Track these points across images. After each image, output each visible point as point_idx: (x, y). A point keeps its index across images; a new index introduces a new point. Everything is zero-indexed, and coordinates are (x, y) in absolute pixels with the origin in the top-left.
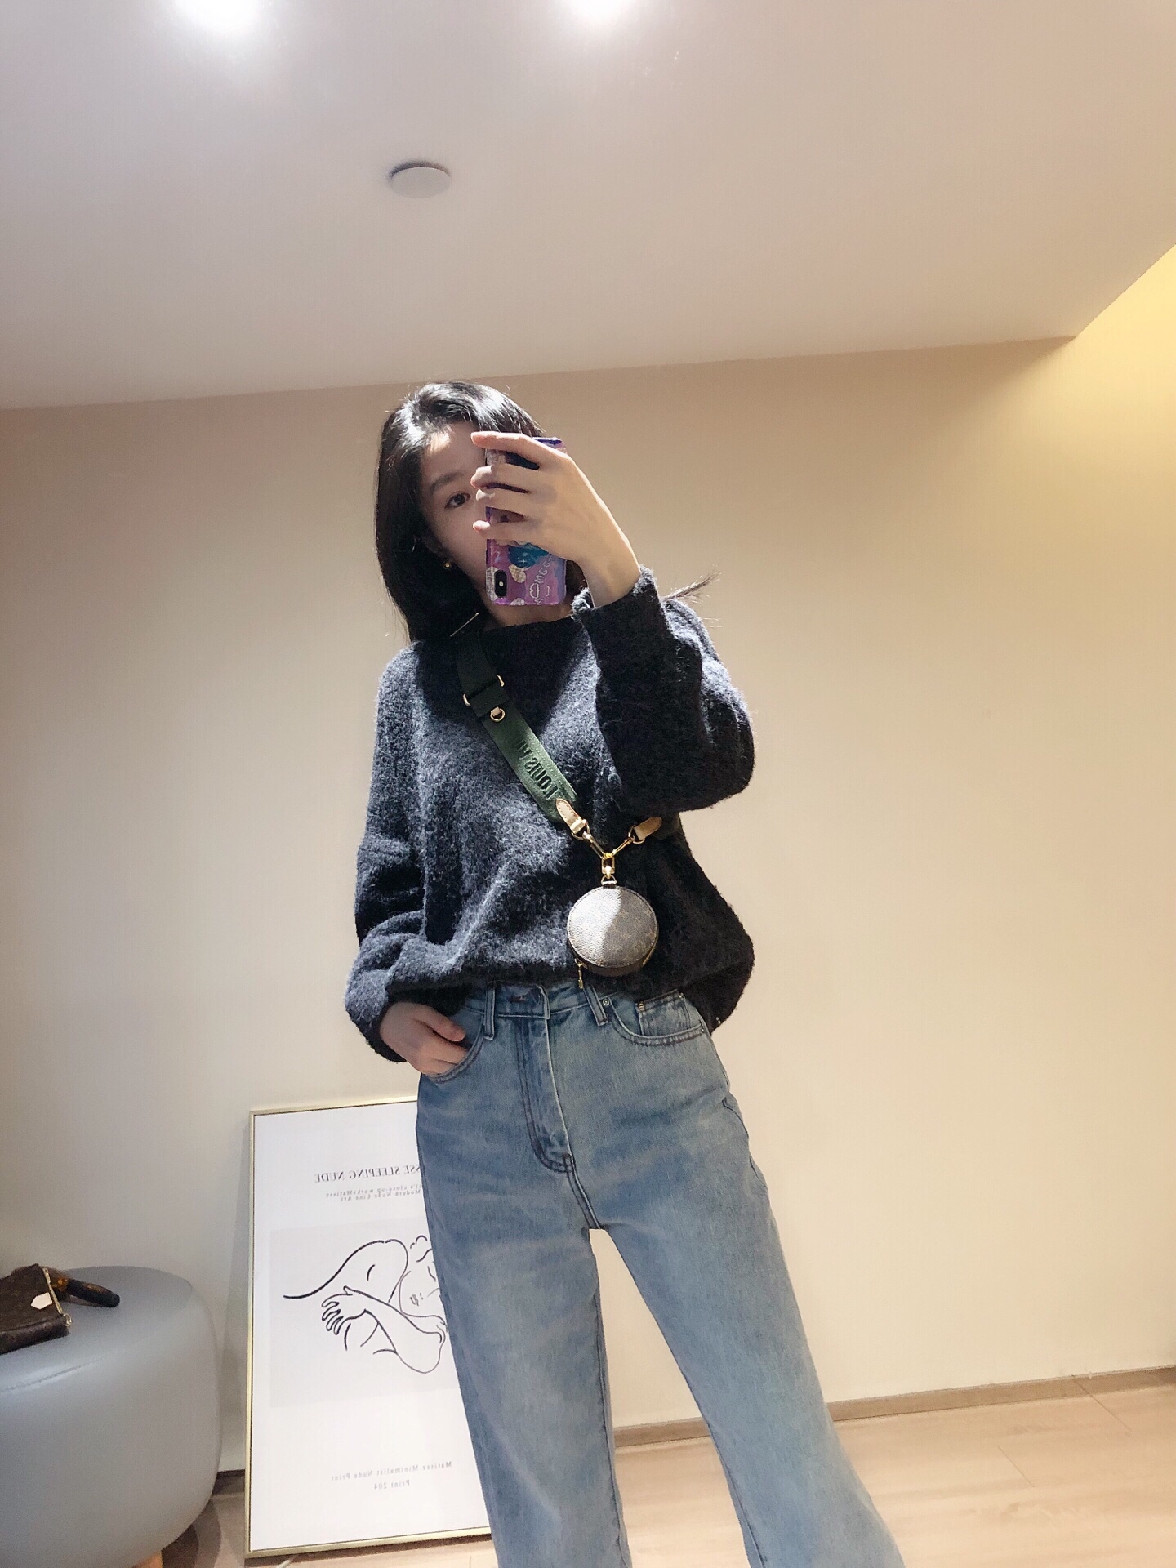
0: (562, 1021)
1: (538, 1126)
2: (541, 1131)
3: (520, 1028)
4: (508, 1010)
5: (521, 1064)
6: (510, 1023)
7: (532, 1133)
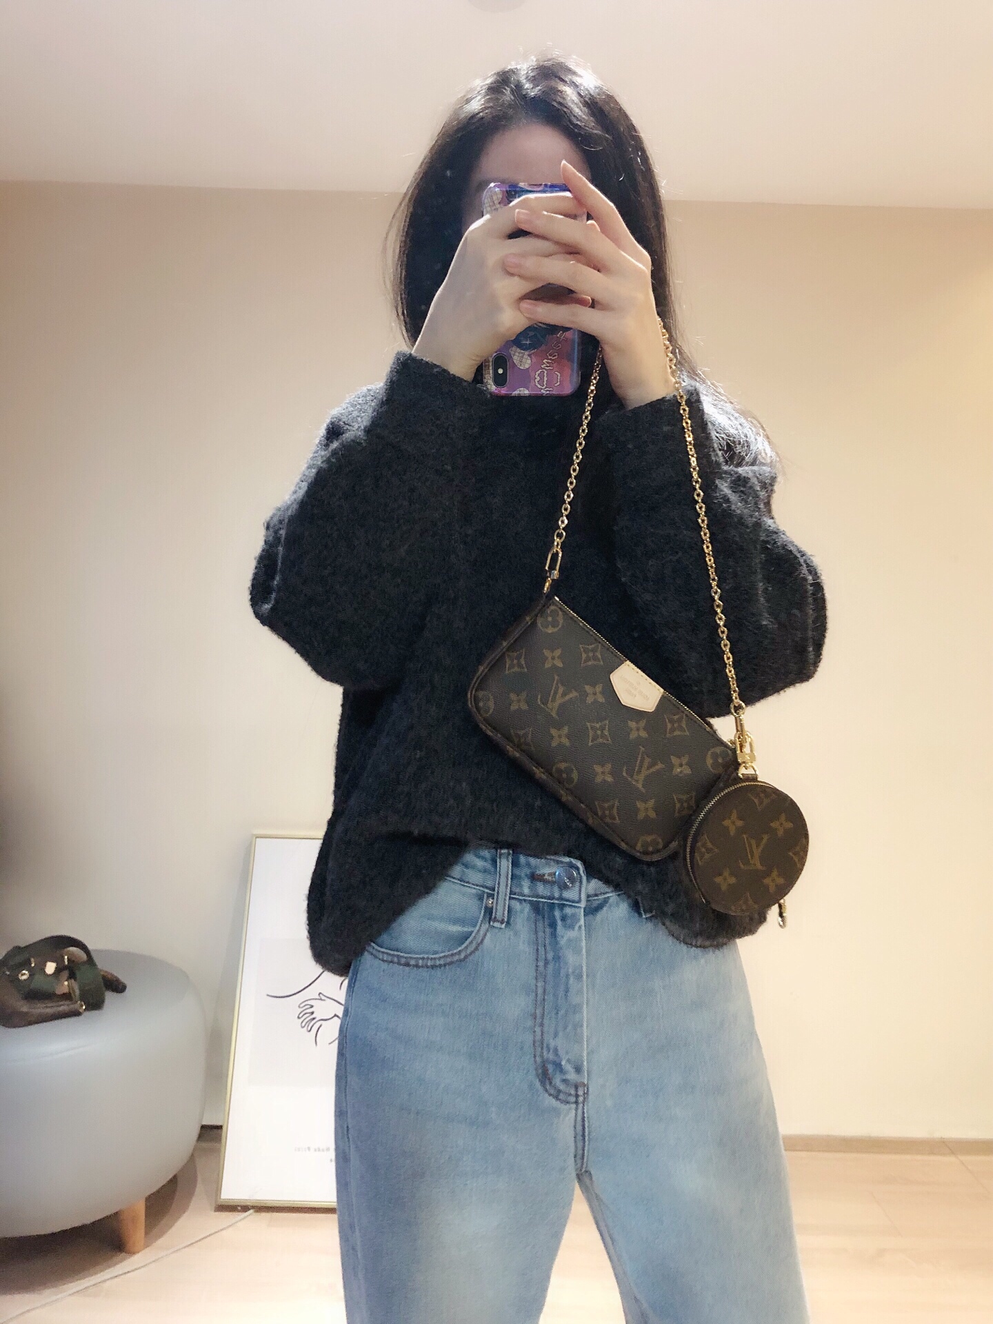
1: (548, 1047)
2: (551, 1052)
7: (538, 1054)
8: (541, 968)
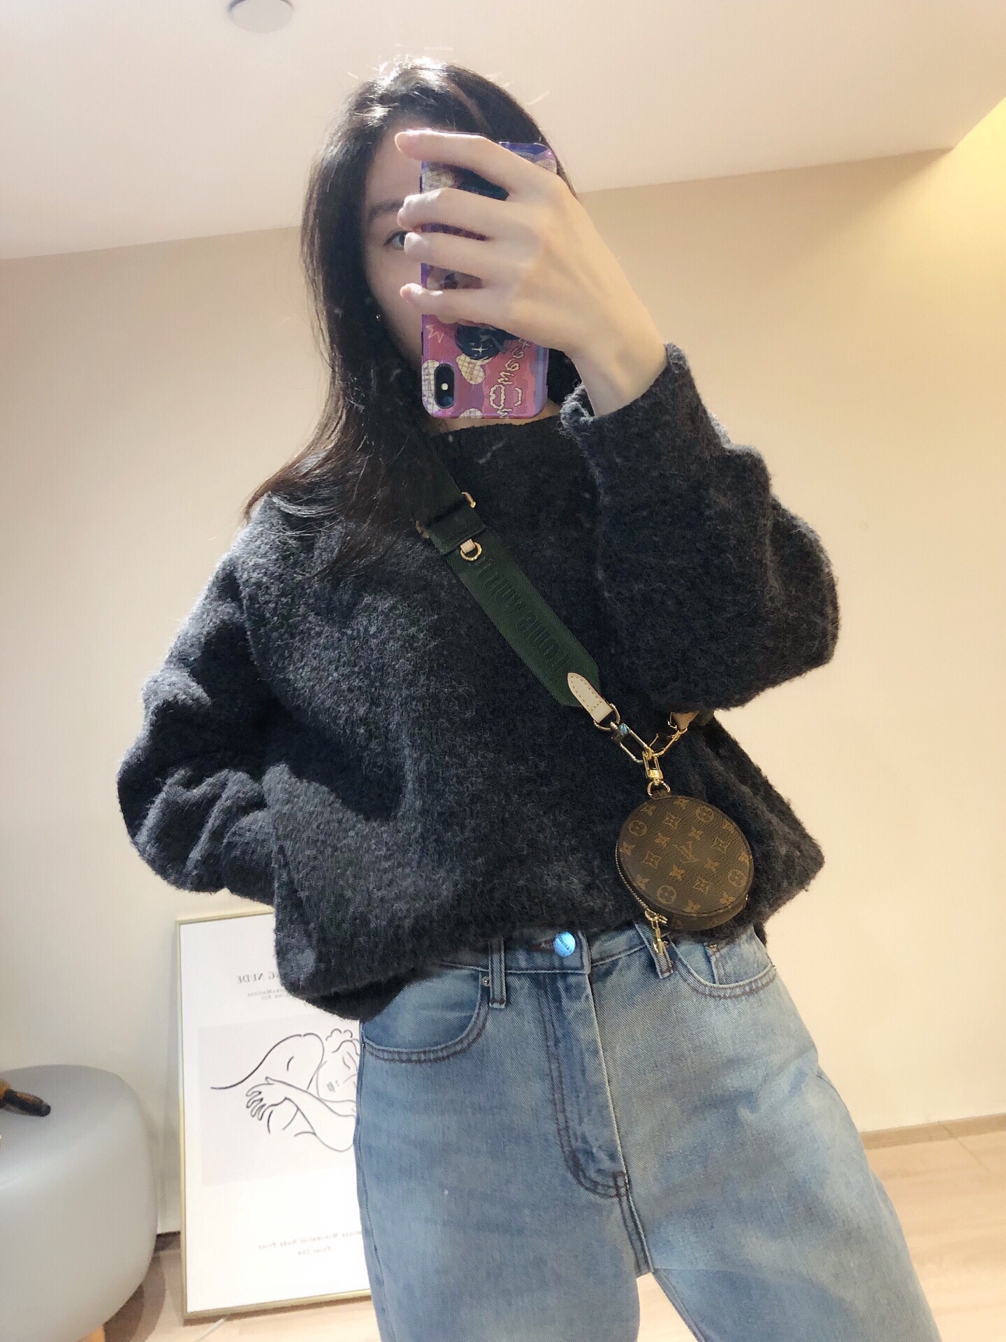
0: (608, 973)
1: (575, 1134)
2: (580, 1140)
3: (546, 992)
4: (523, 964)
5: (551, 1043)
6: (526, 983)
7: (565, 1144)
8: (552, 1049)
